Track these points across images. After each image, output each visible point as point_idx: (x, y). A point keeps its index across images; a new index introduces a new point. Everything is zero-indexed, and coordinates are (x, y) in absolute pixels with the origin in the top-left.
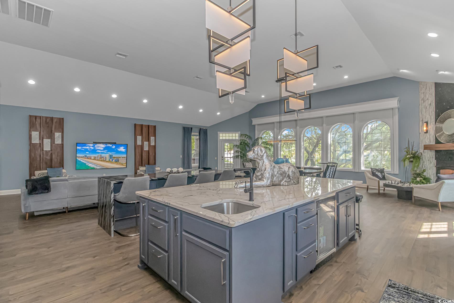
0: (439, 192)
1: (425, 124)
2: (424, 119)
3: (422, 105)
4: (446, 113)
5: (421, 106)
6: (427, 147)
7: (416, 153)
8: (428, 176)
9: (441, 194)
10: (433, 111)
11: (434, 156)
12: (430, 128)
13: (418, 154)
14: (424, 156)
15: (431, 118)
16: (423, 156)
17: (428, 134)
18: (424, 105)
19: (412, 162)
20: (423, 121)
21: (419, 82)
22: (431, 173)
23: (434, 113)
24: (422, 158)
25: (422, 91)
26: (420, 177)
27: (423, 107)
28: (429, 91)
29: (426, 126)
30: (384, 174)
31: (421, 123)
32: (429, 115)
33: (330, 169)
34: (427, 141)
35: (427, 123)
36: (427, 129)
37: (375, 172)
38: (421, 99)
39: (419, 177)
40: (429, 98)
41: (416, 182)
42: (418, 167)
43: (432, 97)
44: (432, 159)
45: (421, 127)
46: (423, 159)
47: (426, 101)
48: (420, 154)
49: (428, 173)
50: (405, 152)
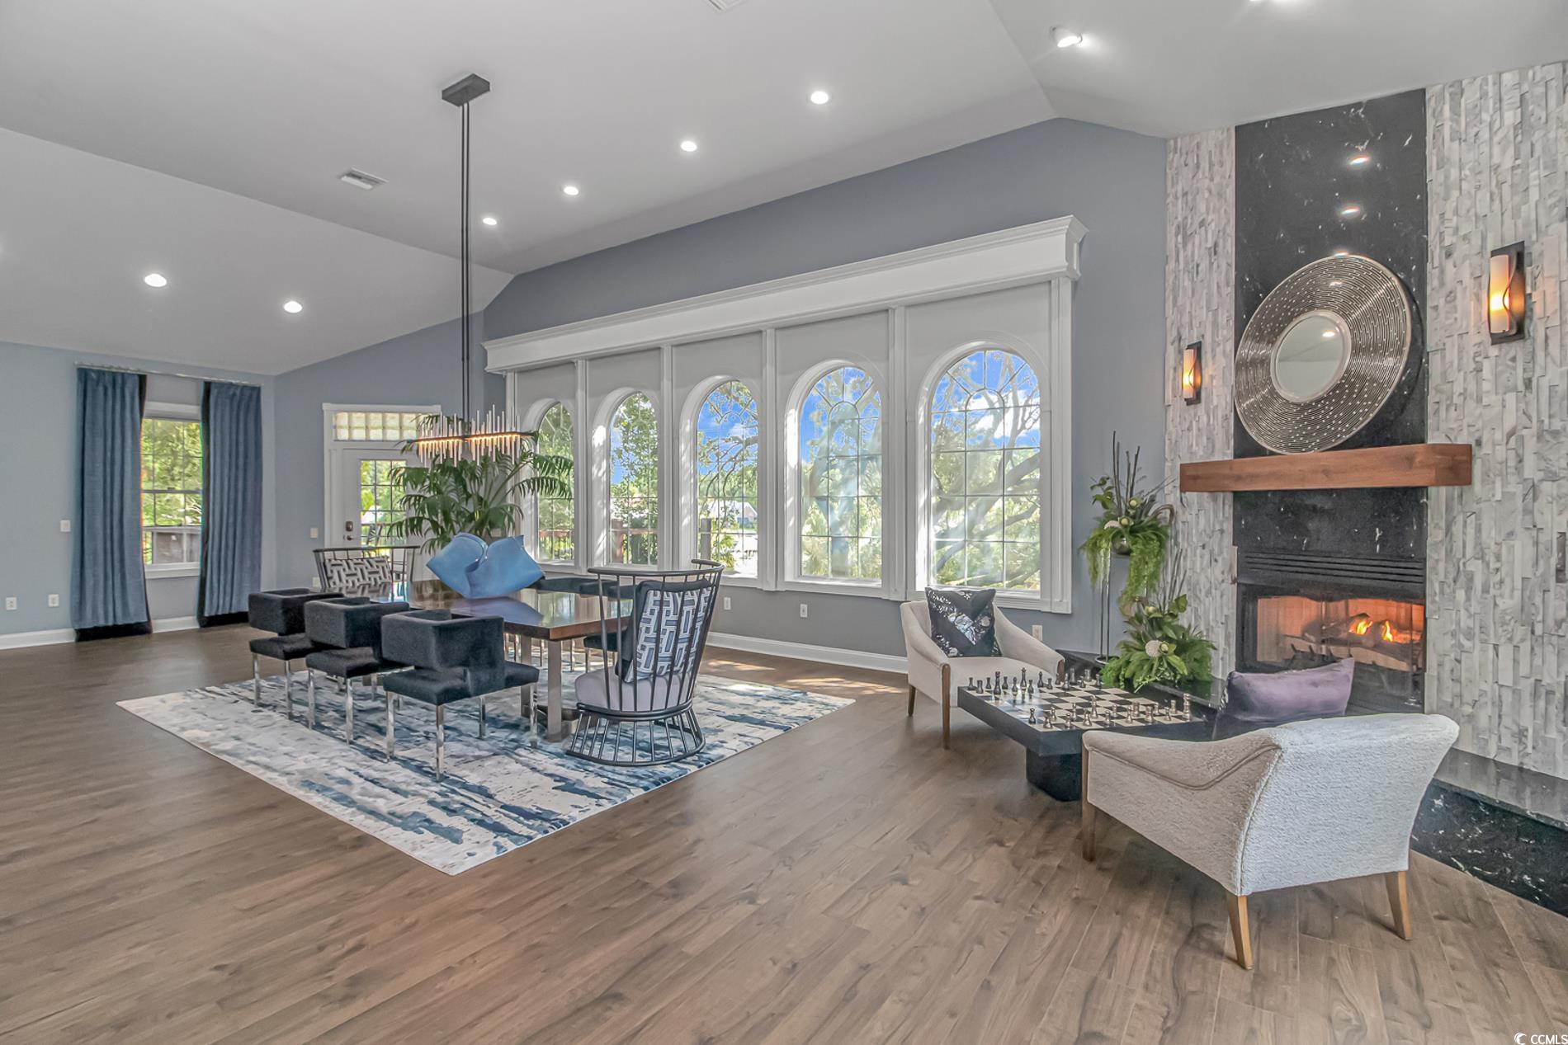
0: (1239, 820)
1: (1189, 357)
2: (1185, 333)
3: (1177, 260)
4: (1290, 284)
5: (1172, 265)
6: (1195, 478)
7: (1144, 507)
8: (1202, 628)
9: (1254, 833)
10: (1228, 285)
11: (1228, 527)
12: (1212, 377)
13: (1157, 513)
14: (1183, 522)
15: (1215, 324)
16: (1180, 526)
17: (1201, 407)
18: (1186, 257)
19: (1128, 553)
20: (1182, 343)
21: (1166, 141)
22: (1216, 615)
23: (1230, 291)
24: (1173, 534)
25: (1179, 188)
26: (1159, 639)
27: (1181, 267)
28: (1212, 179)
29: (1195, 366)
30: (992, 620)
31: (1171, 350)
32: (1208, 309)
33: (657, 609)
34: (1197, 445)
35: (1197, 348)
36: (1199, 381)
37: (944, 613)
38: (1172, 229)
39: (1155, 638)
40: (1209, 219)
41: (1142, 666)
42: (1155, 582)
43: (1223, 211)
44: (1221, 540)
45: (1172, 371)
46: (1180, 540)
47: (1197, 237)
48: (1168, 512)
49: (1201, 611)
50: (1098, 504)
